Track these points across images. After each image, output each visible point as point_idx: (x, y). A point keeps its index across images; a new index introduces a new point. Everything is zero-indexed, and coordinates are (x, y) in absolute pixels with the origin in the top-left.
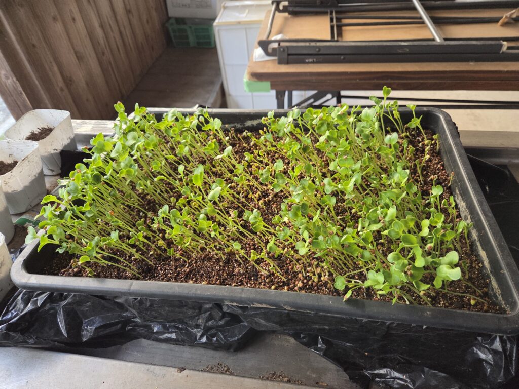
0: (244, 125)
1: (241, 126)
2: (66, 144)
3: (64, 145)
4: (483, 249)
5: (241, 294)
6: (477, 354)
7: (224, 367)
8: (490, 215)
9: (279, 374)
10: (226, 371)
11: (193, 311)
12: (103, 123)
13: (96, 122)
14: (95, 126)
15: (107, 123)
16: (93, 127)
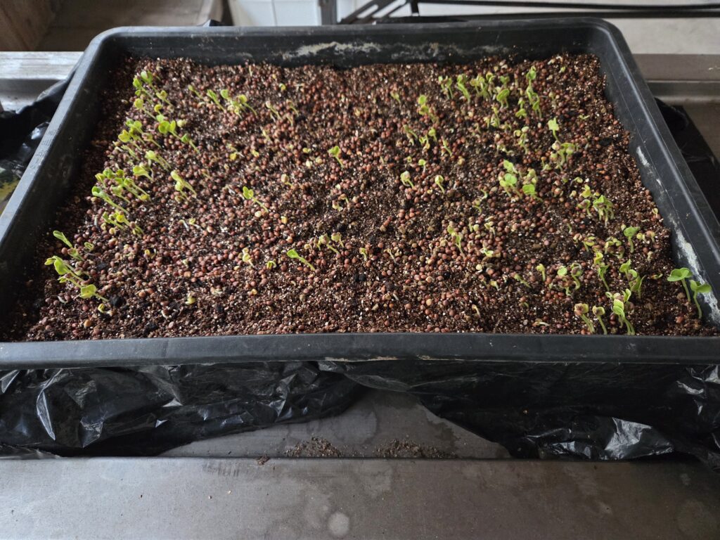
0: (296, 54)
1: (291, 56)
4: (687, 240)
5: (350, 343)
6: (684, 389)
7: (322, 442)
8: (698, 188)
9: (404, 443)
10: (326, 449)
11: (271, 373)
12: (38, 57)
13: (26, 56)
14: (25, 62)
15: (46, 57)
16: (22, 64)
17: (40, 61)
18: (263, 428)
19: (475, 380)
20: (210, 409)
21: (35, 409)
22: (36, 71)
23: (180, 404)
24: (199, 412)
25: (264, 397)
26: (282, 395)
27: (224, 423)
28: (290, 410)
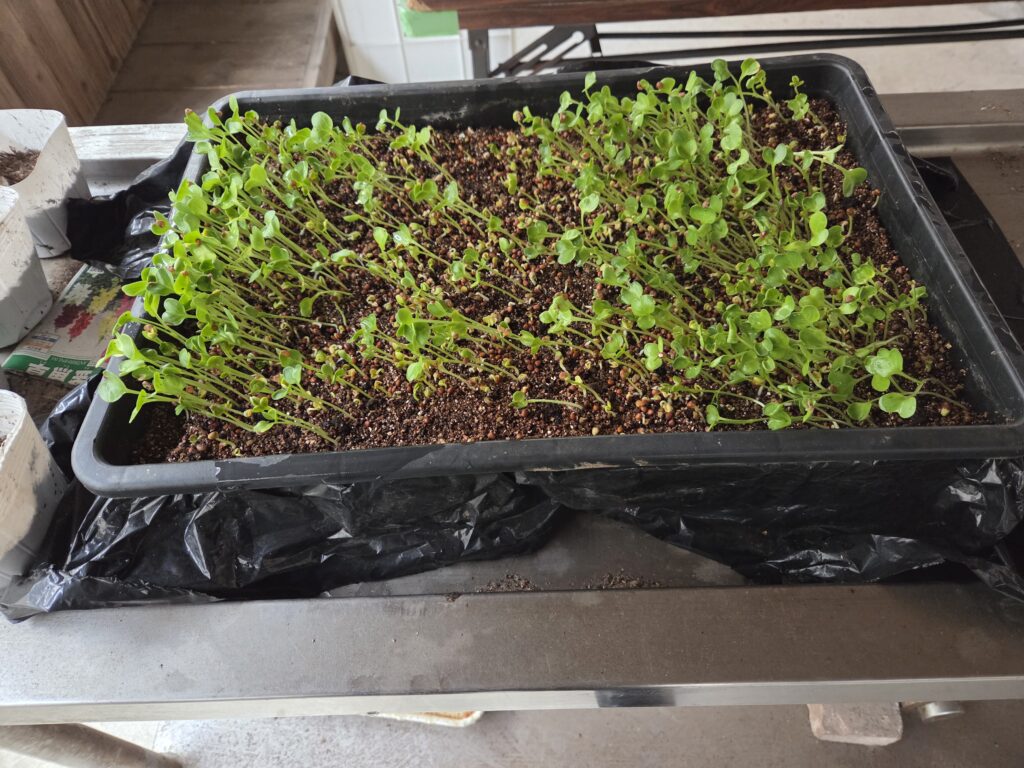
2: (70, 186)
3: (65, 189)
4: (953, 317)
6: (957, 496)
7: (520, 580)
9: (618, 577)
10: (524, 587)
12: (130, 132)
13: (115, 130)
14: (115, 138)
15: (141, 131)
16: (112, 142)
17: (134, 136)
18: (447, 566)
19: (701, 490)
20: (384, 541)
21: (182, 544)
22: (130, 149)
23: (349, 535)
24: (371, 544)
25: (449, 525)
26: (469, 521)
27: (400, 556)
28: (479, 540)
